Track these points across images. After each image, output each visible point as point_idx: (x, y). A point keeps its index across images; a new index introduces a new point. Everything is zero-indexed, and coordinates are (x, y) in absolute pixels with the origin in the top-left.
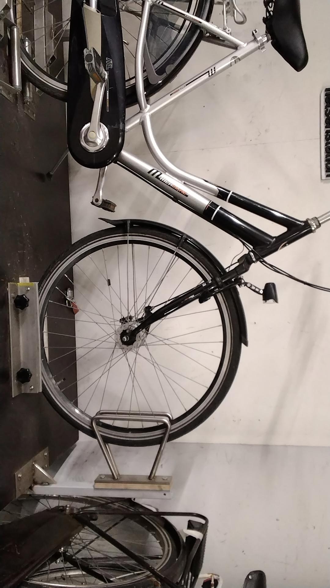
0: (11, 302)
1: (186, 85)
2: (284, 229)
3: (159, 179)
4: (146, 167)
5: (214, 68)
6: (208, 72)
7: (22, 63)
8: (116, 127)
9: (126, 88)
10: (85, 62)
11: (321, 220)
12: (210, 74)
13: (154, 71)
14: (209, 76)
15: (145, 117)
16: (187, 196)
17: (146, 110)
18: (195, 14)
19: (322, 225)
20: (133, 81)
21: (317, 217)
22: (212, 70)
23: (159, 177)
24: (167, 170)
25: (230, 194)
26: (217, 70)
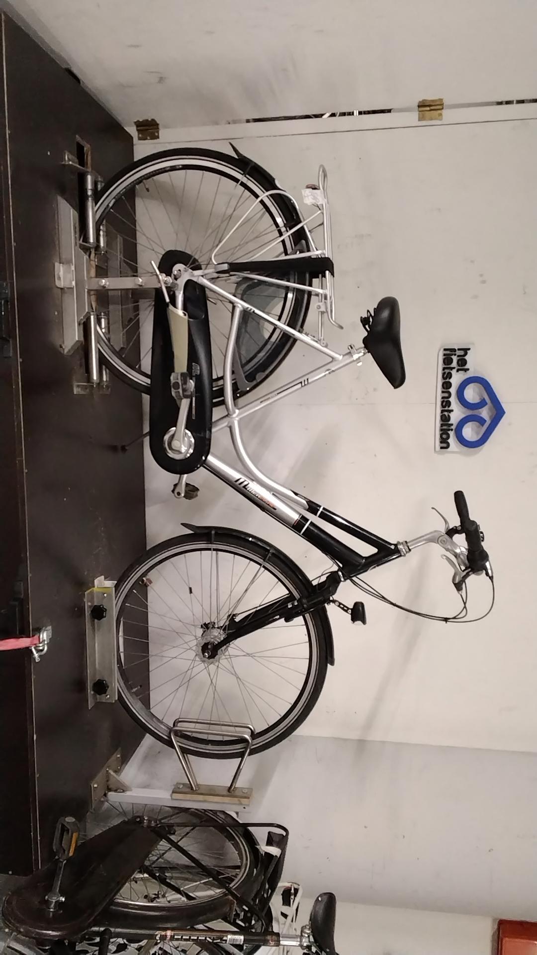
0: (87, 613)
1: (278, 394)
2: (374, 550)
3: (246, 489)
4: (234, 475)
5: (308, 379)
6: (301, 383)
7: (99, 349)
8: (202, 435)
9: (214, 389)
10: (172, 389)
11: (411, 546)
12: (303, 384)
13: (243, 376)
14: (302, 386)
15: (233, 423)
16: (275, 509)
17: (234, 416)
18: (286, 324)
19: (412, 550)
20: (221, 382)
21: (408, 541)
22: (304, 381)
23: (246, 487)
24: (255, 479)
25: (321, 509)
26: (310, 381)
